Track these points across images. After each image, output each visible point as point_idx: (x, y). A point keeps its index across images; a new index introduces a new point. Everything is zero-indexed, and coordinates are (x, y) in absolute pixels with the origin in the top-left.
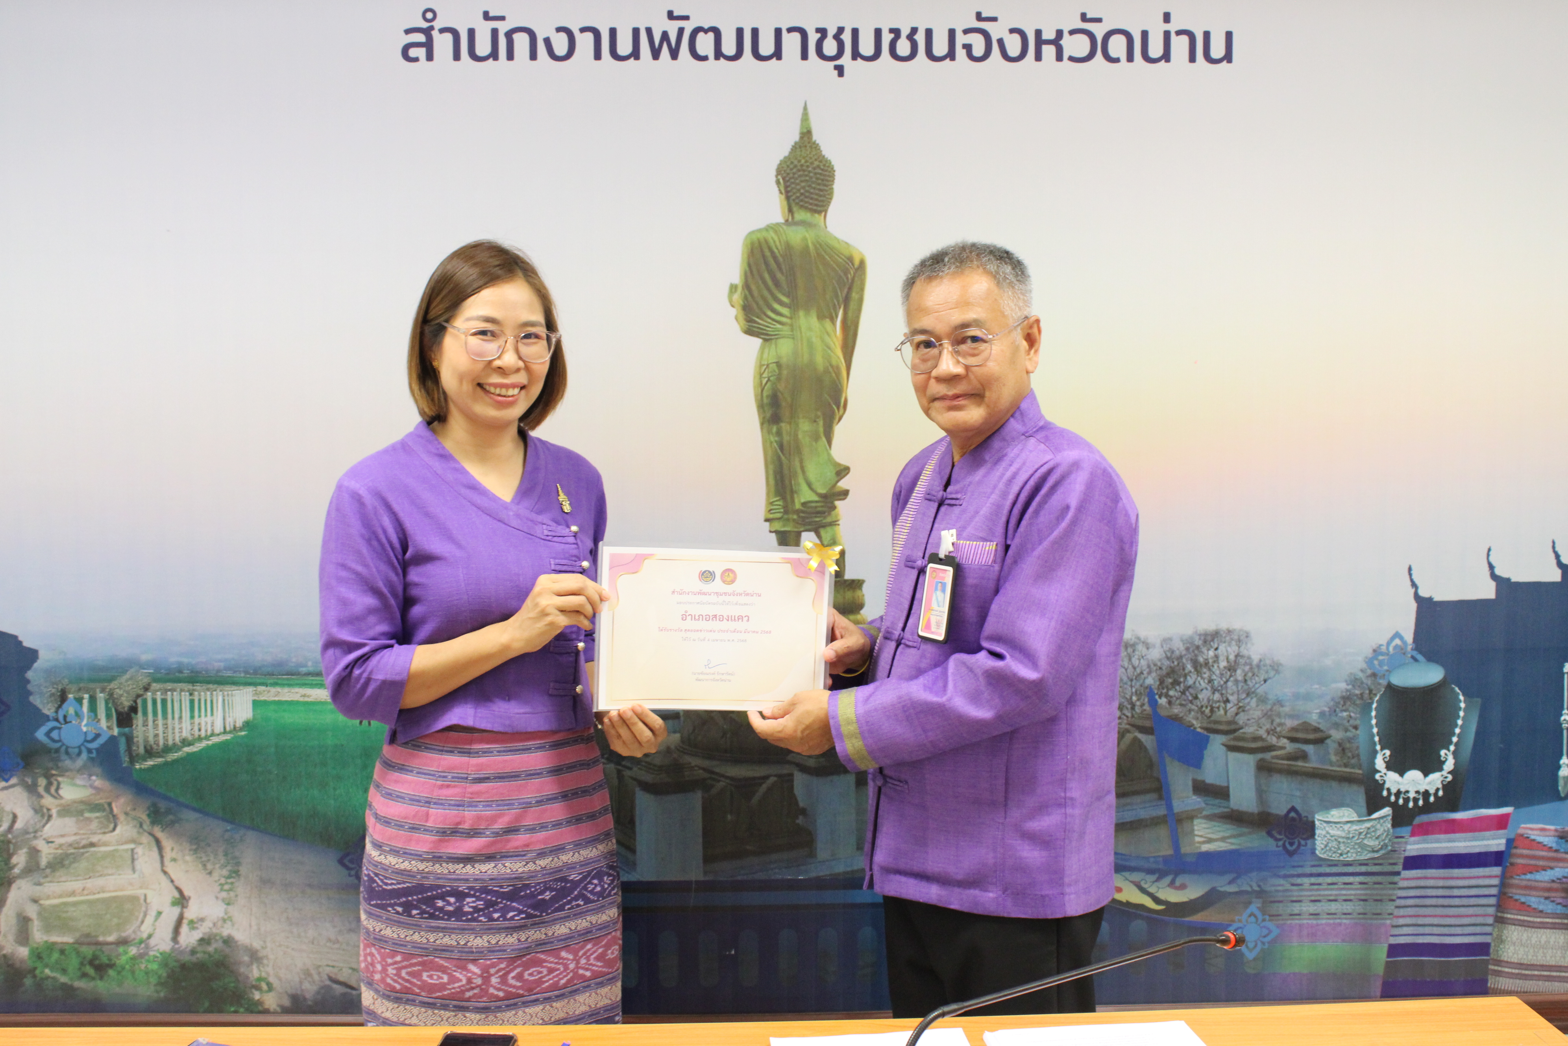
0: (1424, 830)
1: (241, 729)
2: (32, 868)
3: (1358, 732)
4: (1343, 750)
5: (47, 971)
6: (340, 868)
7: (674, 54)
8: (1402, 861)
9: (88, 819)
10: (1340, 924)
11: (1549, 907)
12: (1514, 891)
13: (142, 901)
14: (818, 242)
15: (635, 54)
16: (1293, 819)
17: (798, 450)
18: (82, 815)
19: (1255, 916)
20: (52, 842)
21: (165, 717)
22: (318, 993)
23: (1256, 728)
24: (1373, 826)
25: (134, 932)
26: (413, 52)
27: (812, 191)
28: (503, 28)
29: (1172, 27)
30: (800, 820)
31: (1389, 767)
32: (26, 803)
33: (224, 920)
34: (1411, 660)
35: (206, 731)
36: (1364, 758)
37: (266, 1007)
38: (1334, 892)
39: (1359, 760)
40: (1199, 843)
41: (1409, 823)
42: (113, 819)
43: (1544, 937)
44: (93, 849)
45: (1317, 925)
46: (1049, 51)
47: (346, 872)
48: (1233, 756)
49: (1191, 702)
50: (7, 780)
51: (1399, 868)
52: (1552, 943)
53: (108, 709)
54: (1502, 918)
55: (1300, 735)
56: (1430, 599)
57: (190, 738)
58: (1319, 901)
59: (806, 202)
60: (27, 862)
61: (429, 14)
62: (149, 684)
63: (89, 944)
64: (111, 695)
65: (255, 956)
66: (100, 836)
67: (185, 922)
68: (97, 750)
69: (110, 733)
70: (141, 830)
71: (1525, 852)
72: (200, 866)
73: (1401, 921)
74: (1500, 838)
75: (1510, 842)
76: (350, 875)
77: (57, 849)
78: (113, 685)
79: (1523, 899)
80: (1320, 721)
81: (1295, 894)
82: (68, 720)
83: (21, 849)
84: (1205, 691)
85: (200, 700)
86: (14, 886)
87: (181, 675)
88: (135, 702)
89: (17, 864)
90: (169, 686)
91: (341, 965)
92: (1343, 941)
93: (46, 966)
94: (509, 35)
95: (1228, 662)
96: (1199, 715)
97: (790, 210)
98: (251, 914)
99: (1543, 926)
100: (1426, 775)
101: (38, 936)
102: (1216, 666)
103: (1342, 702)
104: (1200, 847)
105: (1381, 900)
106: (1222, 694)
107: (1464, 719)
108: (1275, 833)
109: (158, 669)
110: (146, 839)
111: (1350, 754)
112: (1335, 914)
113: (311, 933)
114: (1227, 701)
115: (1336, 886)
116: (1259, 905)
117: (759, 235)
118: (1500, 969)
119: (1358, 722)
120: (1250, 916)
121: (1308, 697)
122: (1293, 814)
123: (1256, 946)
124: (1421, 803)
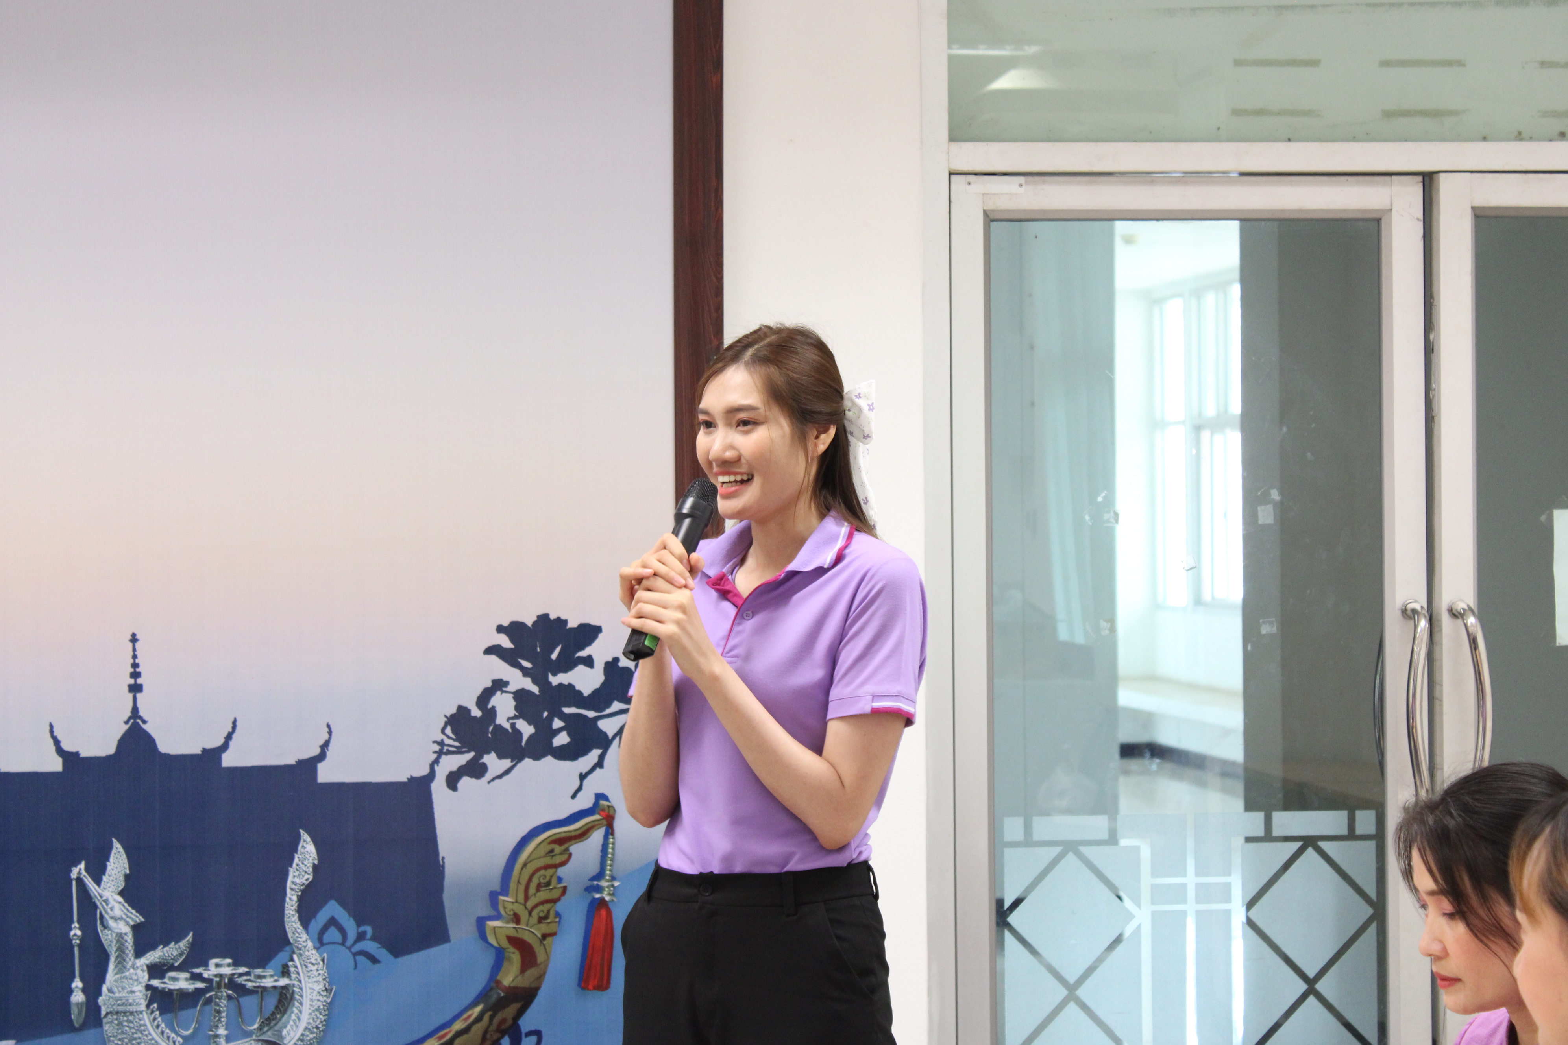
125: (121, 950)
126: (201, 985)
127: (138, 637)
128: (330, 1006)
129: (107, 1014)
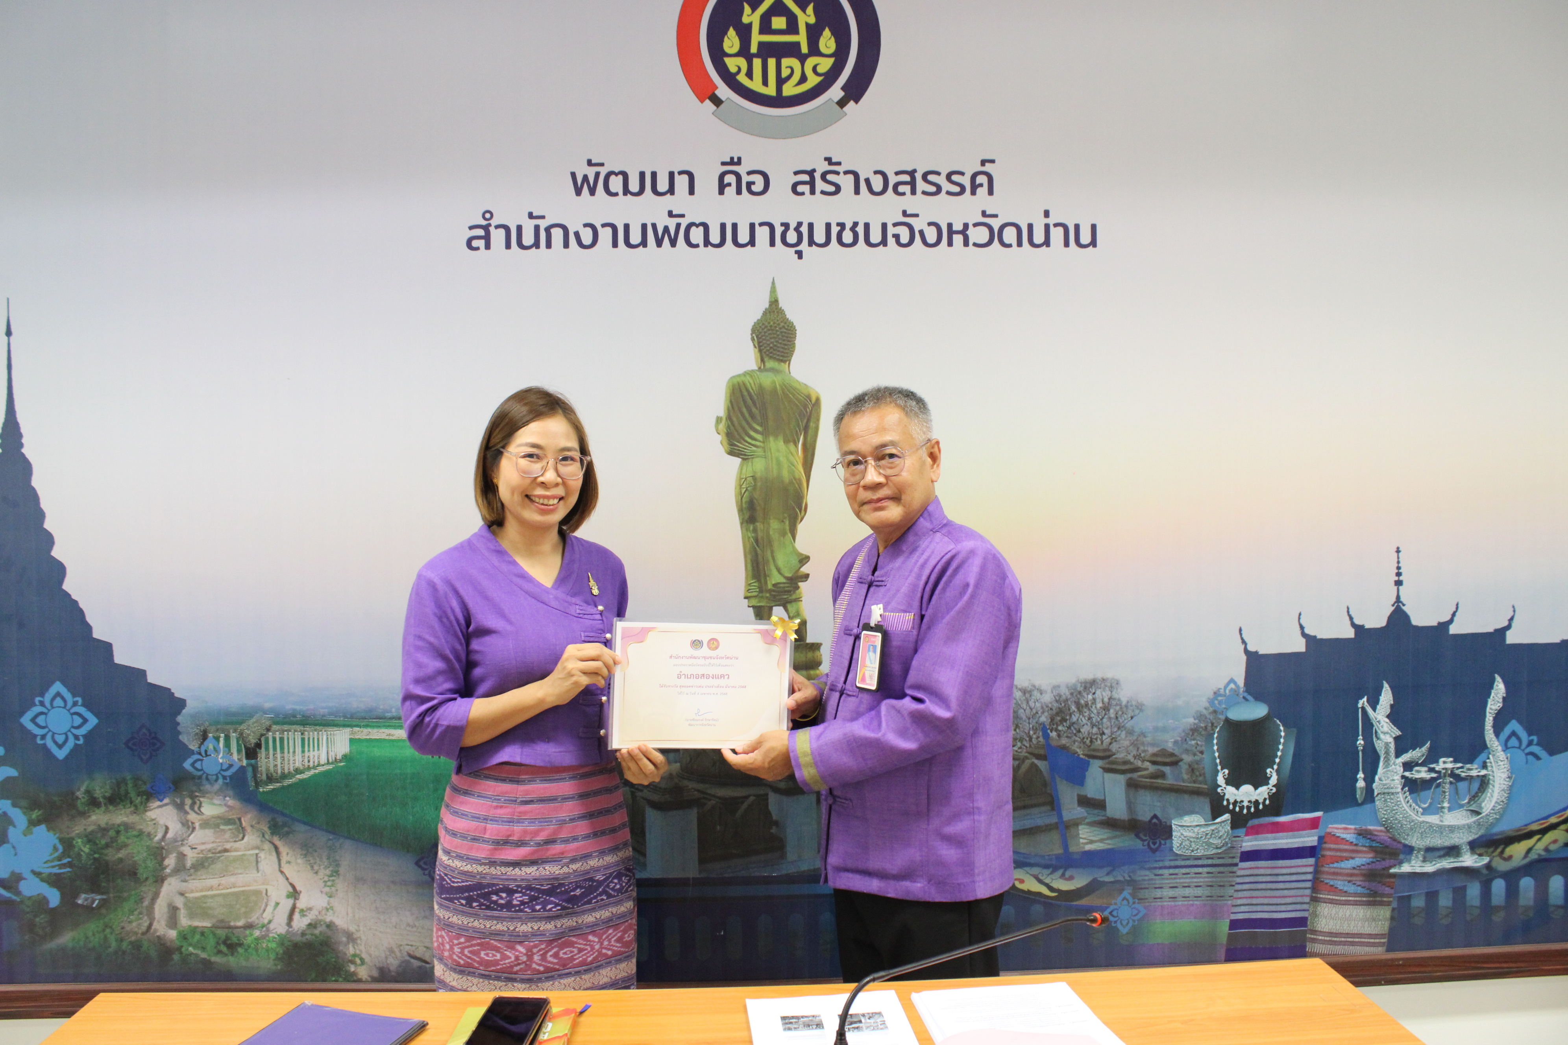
0: (1255, 831)
1: (341, 761)
2: (180, 869)
3: (1203, 756)
4: (1193, 770)
5: (191, 949)
6: (416, 868)
7: (673, 243)
8: (1239, 855)
9: (223, 830)
10: (1193, 905)
11: (1351, 889)
12: (1325, 877)
13: (264, 894)
14: (784, 385)
15: (644, 243)
16: (1155, 824)
17: (770, 543)
18: (219, 828)
19: (1127, 900)
20: (195, 848)
21: (282, 752)
22: (400, 966)
23: (1125, 754)
24: (1216, 829)
25: (257, 918)
26: (475, 243)
27: (779, 345)
28: (543, 224)
29: (1051, 221)
30: (774, 830)
31: (1228, 782)
32: (175, 818)
33: (327, 910)
34: (1243, 700)
35: (314, 762)
36: (1208, 776)
37: (360, 977)
38: (1188, 880)
39: (1205, 777)
40: (1083, 843)
41: (1244, 825)
42: (242, 831)
43: (1348, 911)
44: (226, 854)
45: (1175, 906)
46: (958, 239)
47: (420, 871)
48: (1109, 776)
49: (1075, 735)
50: (161, 800)
51: (1237, 860)
52: (1354, 916)
53: (239, 745)
54: (1316, 897)
55: (1159, 759)
56: (1256, 652)
57: (302, 768)
58: (1176, 887)
59: (774, 354)
60: (176, 864)
61: (488, 214)
62: (270, 726)
63: (223, 928)
64: (241, 734)
65: (351, 938)
66: (232, 844)
67: (297, 910)
68: (231, 777)
69: (240, 764)
70: (263, 839)
71: (1333, 846)
72: (309, 867)
73: (1239, 902)
74: (1313, 836)
75: (1321, 839)
76: (424, 874)
77: (199, 854)
78: (242, 727)
79: (1332, 883)
80: (1175, 748)
81: (1158, 882)
82: (208, 753)
83: (171, 854)
84: (1085, 726)
85: (309, 739)
86: (166, 883)
87: (294, 719)
88: (260, 740)
89: (169, 865)
90: (286, 727)
91: (418, 944)
92: (1195, 918)
93: (190, 945)
94: (548, 230)
95: (1103, 703)
96: (1082, 745)
97: (762, 360)
98: (348, 905)
99: (1347, 903)
100: (1256, 788)
101: (184, 921)
102: (1094, 707)
103: (1191, 733)
104: (1084, 848)
105: (1223, 886)
106: (1099, 729)
107: (1284, 744)
108: (1141, 835)
109: (277, 715)
110: (267, 846)
111: (1198, 773)
112: (1188, 897)
113: (394, 920)
114: (1103, 733)
115: (1189, 876)
116: (1130, 891)
117: (738, 379)
118: (1315, 937)
119: (1203, 748)
120: (1123, 900)
121: (1164, 730)
122: (1155, 820)
123: (1128, 923)
124: (1252, 810)
125: (1387, 753)
126: (1434, 775)
127: (1400, 549)
128: (1511, 788)
129: (1378, 794)
